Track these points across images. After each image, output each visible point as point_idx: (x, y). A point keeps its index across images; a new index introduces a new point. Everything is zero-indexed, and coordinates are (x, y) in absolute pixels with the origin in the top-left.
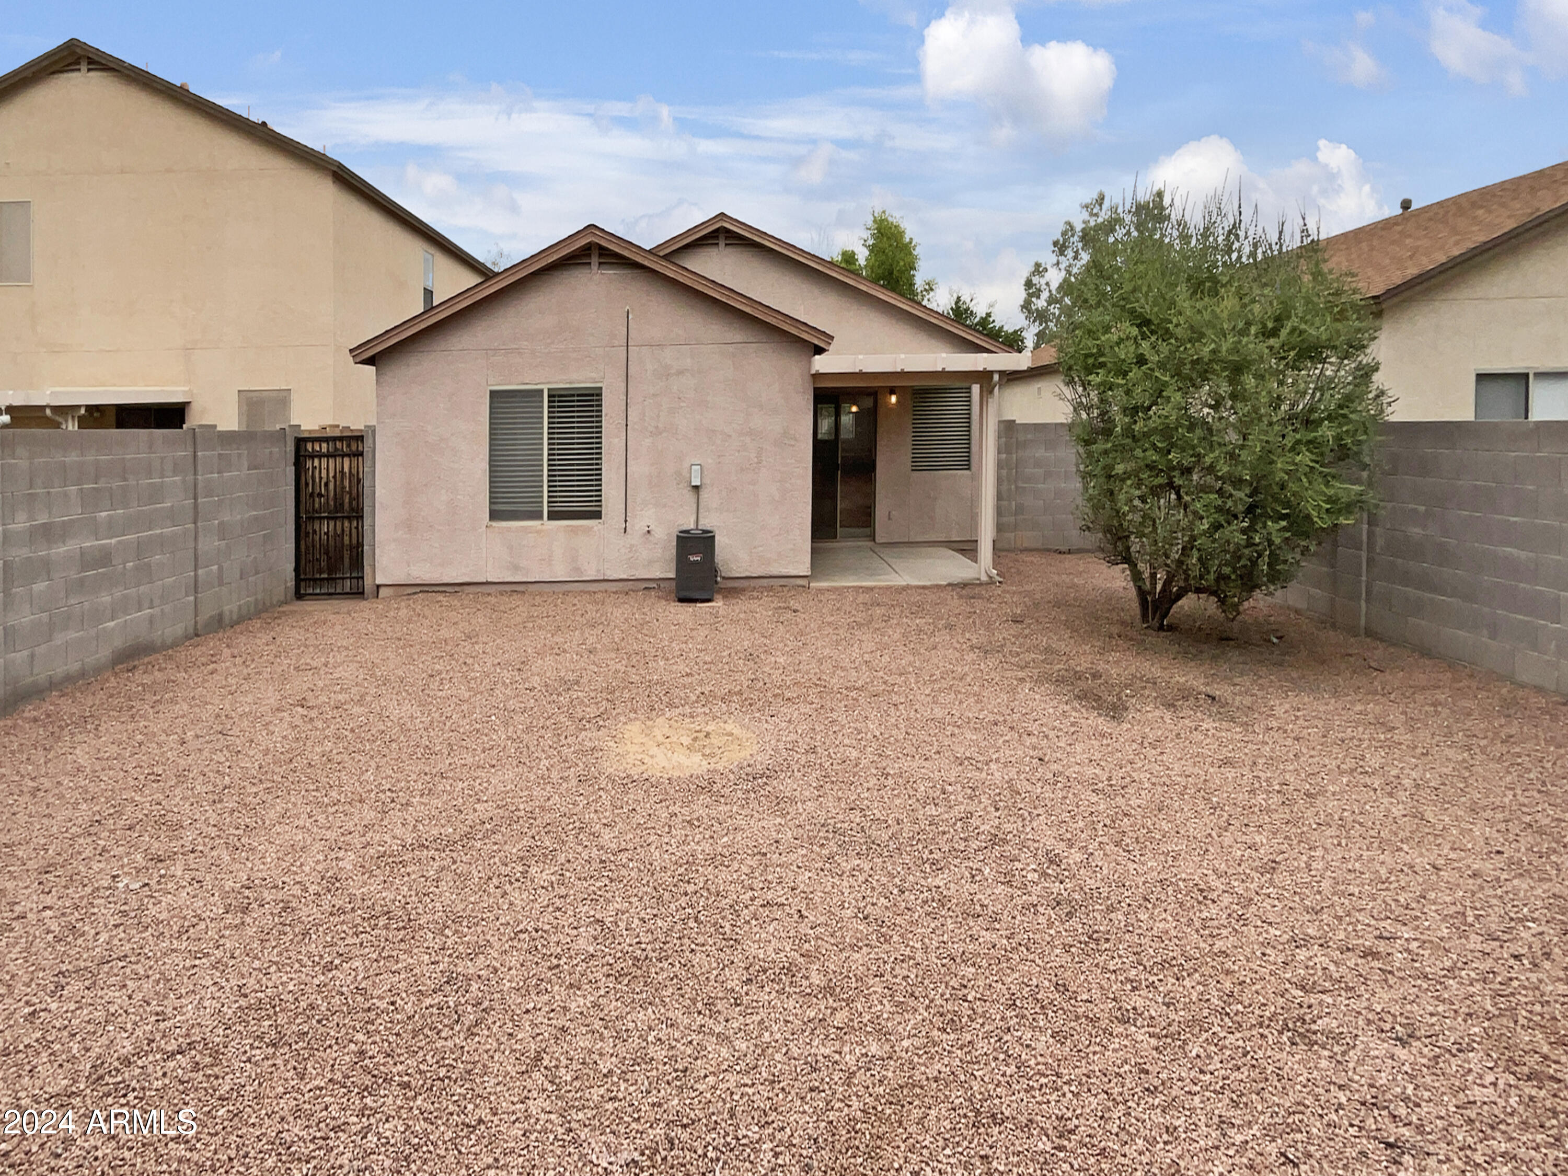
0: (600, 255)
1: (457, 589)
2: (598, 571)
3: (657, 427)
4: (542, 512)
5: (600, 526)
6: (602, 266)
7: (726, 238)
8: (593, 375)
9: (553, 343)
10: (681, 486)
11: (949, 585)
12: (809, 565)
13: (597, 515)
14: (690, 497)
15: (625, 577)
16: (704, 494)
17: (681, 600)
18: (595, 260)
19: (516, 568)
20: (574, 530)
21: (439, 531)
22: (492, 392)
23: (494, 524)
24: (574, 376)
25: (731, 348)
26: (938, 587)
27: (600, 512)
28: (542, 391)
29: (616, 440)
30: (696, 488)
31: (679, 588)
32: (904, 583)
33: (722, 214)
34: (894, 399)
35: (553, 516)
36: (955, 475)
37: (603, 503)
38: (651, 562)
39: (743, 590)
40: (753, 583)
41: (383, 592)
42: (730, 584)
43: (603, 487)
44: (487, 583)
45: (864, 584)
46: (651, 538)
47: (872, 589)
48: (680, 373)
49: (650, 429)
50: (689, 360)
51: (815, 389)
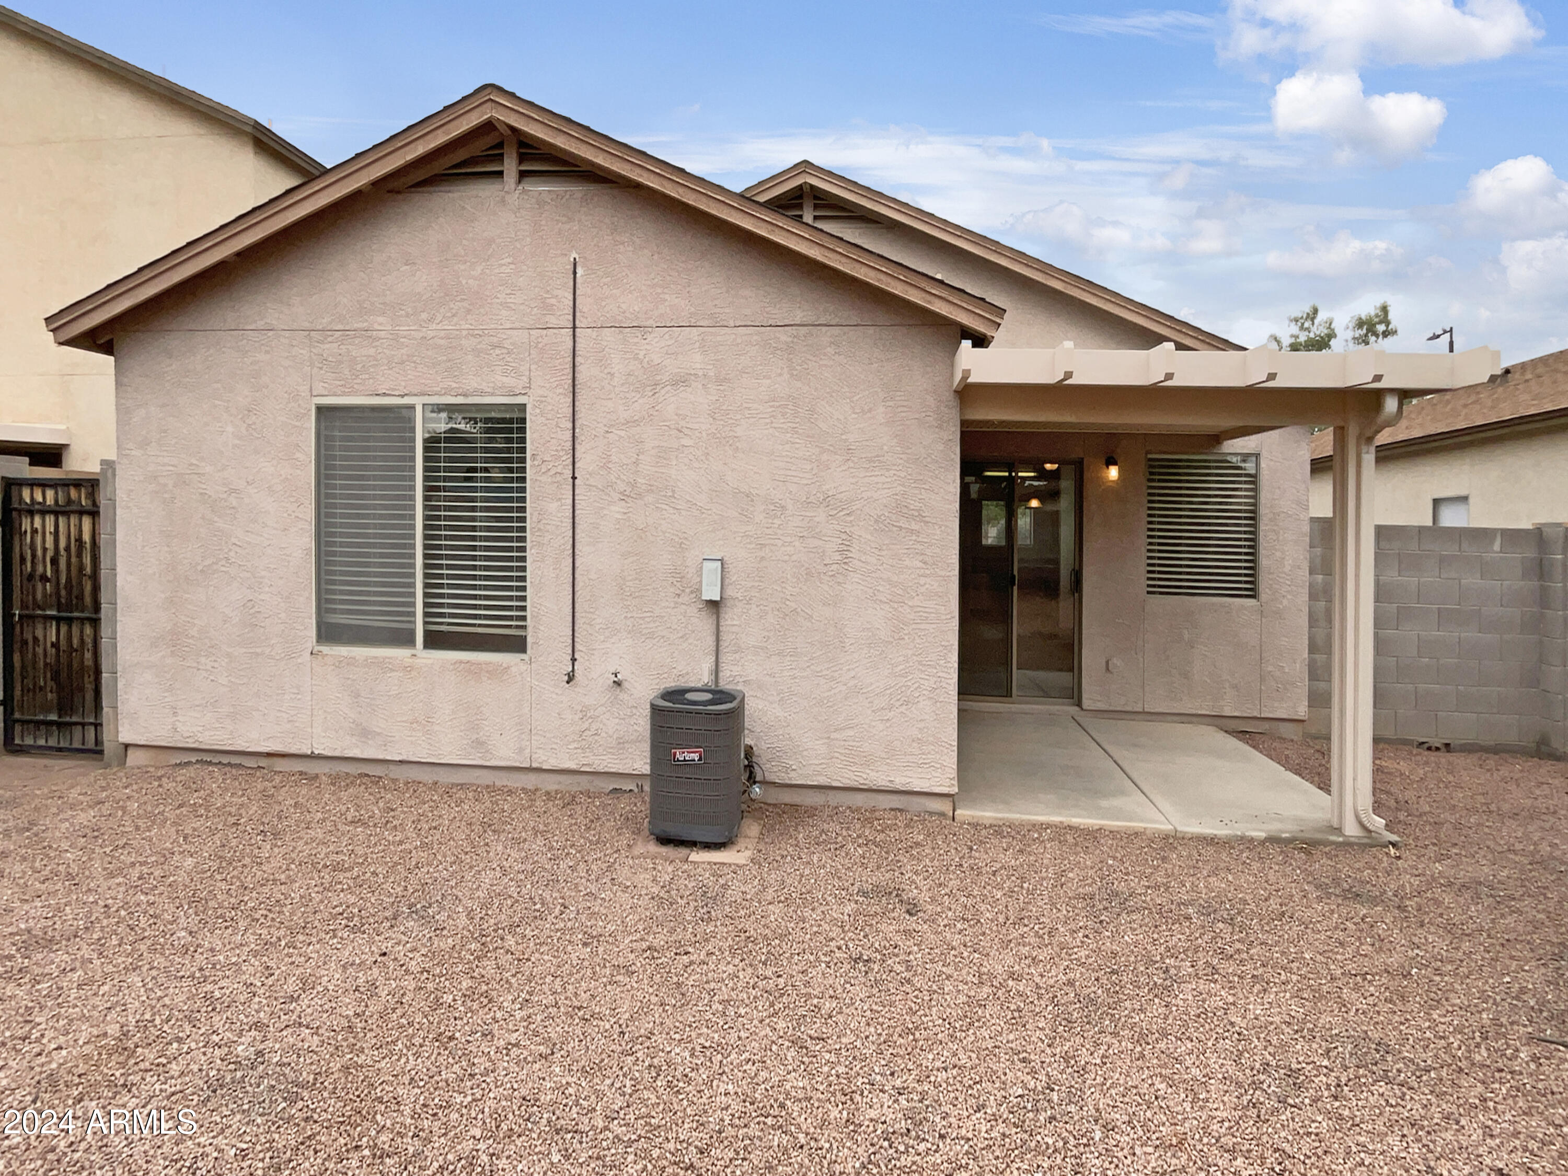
0: (522, 159)
1: (263, 762)
2: (521, 750)
3: (633, 485)
4: (412, 633)
5: (523, 667)
6: (526, 180)
7: (816, 207)
8: (509, 381)
9: (431, 320)
10: (685, 599)
11: (1273, 840)
12: (953, 773)
13: (517, 644)
14: (703, 624)
15: (572, 765)
16: (731, 618)
17: (665, 840)
18: (510, 166)
19: (365, 733)
20: (474, 671)
21: (229, 655)
22: (320, 409)
23: (325, 649)
24: (472, 383)
25: (783, 336)
26: (1248, 842)
27: (524, 639)
28: (412, 407)
29: (553, 506)
30: (714, 605)
31: (655, 813)
32: (1166, 827)
33: (805, 162)
34: (1113, 473)
35: (434, 640)
36: (1222, 606)
37: (529, 622)
38: (621, 743)
39: (812, 812)
40: (834, 799)
41: (134, 758)
42: (787, 797)
43: (529, 593)
44: (312, 757)
45: (1075, 821)
46: (623, 696)
47: (1093, 835)
48: (681, 381)
49: (621, 486)
50: (698, 357)
51: (963, 423)
